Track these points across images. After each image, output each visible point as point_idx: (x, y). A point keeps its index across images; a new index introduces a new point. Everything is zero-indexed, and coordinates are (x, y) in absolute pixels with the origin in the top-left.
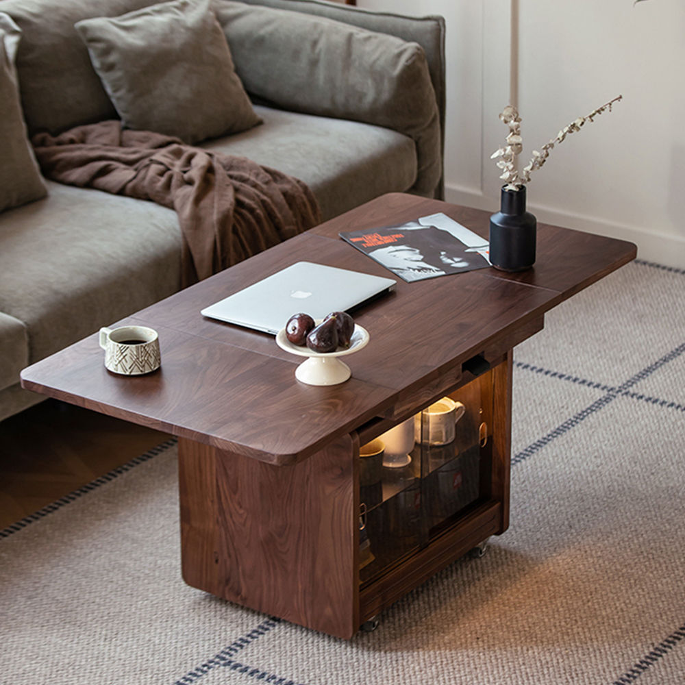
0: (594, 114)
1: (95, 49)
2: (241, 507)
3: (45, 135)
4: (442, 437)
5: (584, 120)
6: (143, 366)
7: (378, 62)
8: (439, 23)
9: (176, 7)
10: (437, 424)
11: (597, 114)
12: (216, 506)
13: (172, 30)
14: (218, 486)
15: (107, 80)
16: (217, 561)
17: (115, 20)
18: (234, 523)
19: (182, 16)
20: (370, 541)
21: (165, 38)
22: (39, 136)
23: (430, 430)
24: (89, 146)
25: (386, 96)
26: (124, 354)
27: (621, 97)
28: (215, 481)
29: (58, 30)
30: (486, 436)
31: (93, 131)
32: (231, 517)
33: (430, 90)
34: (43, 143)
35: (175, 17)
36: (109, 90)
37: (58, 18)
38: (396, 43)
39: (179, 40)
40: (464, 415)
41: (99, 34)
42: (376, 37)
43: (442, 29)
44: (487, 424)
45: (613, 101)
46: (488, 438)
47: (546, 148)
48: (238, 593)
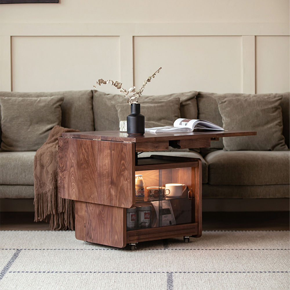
16: (85, 227)
18: (90, 210)
48: (91, 238)
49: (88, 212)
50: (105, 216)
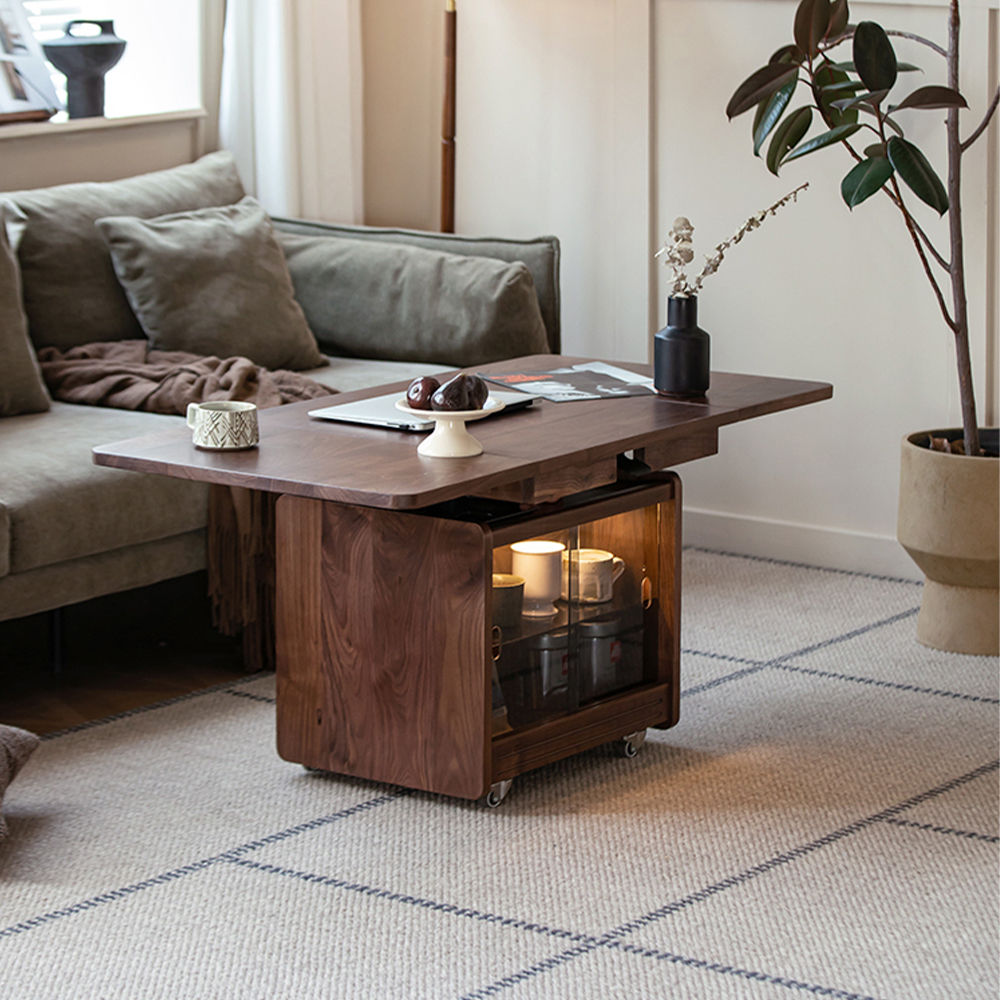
0: (777, 206)
1: (120, 250)
2: (350, 644)
3: (51, 349)
4: (596, 591)
5: (765, 213)
6: (238, 439)
7: (475, 286)
8: (553, 244)
9: (224, 213)
10: (589, 574)
11: (780, 206)
12: (321, 648)
13: (217, 237)
14: (323, 621)
15: (132, 289)
16: (320, 721)
17: (148, 222)
18: (341, 666)
19: (229, 222)
20: (508, 708)
21: (207, 244)
22: (43, 352)
23: (581, 581)
24: (107, 361)
25: (483, 328)
26: (216, 423)
27: (807, 185)
28: (319, 615)
29: (75, 229)
30: (650, 596)
31: (111, 348)
32: (338, 658)
33: (540, 324)
34: (49, 358)
35: (221, 222)
36: (135, 304)
37: (75, 215)
38: (498, 265)
39: (225, 248)
40: (624, 572)
41: (125, 233)
42: (473, 261)
43: (556, 252)
44: (651, 580)
45: (798, 190)
46: (653, 600)
47: (719, 248)
48: (345, 760)
49: (332, 676)
50: (406, 692)
